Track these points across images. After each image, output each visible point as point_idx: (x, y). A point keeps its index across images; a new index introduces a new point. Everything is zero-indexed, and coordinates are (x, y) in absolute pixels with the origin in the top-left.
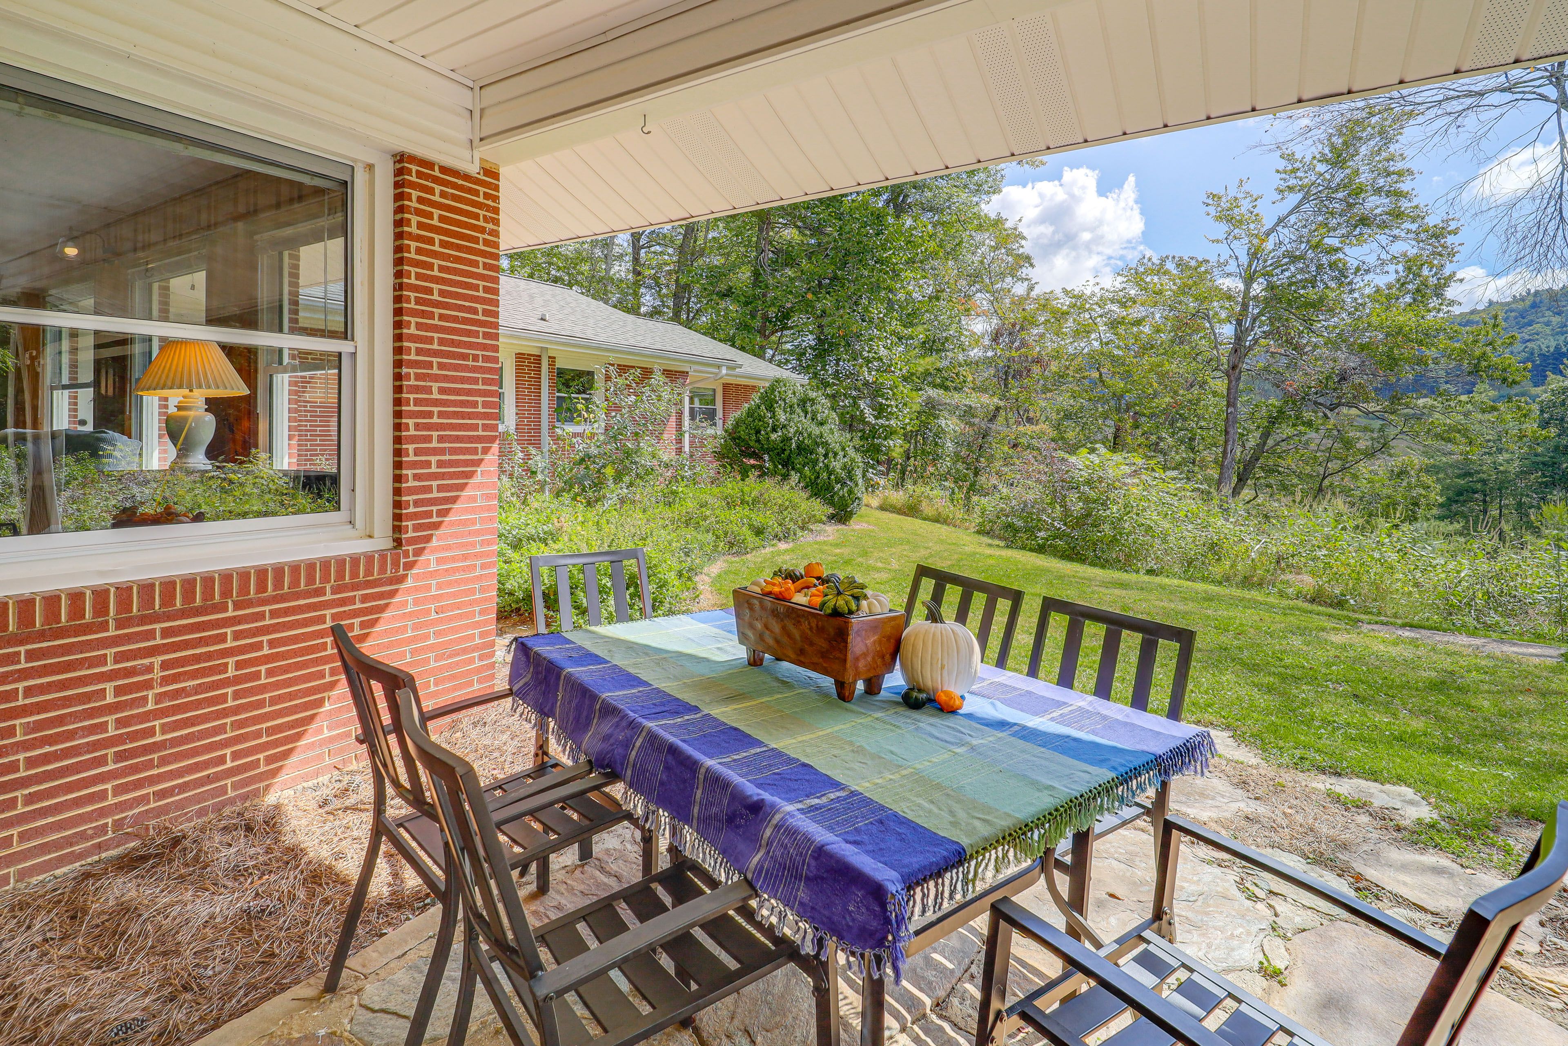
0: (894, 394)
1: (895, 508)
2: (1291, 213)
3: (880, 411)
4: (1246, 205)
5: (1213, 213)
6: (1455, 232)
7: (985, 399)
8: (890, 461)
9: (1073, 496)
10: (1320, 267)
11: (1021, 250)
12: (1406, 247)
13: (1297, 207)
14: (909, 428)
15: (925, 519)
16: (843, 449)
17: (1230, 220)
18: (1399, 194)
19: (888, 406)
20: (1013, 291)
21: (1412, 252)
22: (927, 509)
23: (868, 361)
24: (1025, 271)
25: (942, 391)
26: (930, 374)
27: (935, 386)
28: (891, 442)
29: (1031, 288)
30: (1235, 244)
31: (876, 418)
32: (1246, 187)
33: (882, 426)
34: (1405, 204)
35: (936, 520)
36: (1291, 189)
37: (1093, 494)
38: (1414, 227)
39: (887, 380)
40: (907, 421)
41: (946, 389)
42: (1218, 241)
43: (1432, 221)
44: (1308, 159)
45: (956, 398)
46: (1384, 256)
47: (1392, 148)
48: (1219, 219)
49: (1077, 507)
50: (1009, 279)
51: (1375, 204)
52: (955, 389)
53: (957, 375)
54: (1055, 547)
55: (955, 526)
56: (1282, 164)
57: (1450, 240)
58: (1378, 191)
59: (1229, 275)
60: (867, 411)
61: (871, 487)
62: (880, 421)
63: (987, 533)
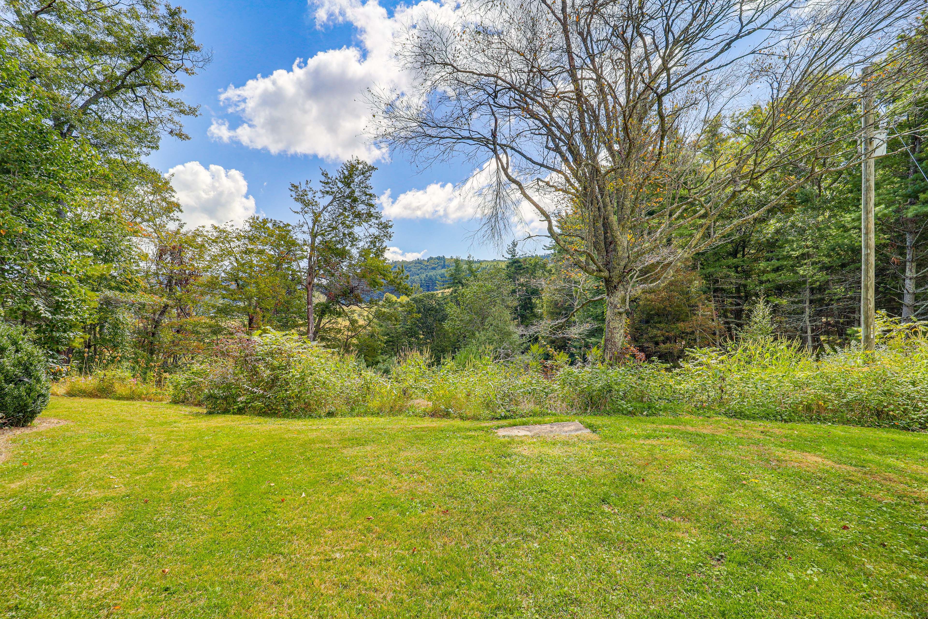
0: (71, 292)
1: (85, 392)
2: (329, 205)
3: (57, 308)
4: (310, 195)
5: (294, 196)
6: (391, 227)
7: (156, 298)
8: (71, 350)
9: (261, 366)
10: (344, 234)
11: (173, 199)
12: (374, 231)
13: (331, 202)
14: (89, 322)
15: (119, 399)
16: (15, 343)
17: (303, 202)
18: (372, 206)
19: (66, 303)
20: (167, 226)
21: (377, 234)
22: (120, 389)
23: (40, 262)
24: (176, 214)
25: (117, 293)
26: (106, 279)
27: (111, 288)
28: (71, 334)
29: (181, 226)
30: (306, 216)
31: (53, 314)
32: (310, 185)
33: (61, 320)
34: (373, 211)
35: (131, 397)
36: (327, 192)
37: (276, 363)
38: (377, 222)
39: (62, 280)
40: (86, 316)
41: (121, 290)
42: (297, 213)
43: (383, 220)
44: (334, 178)
45: (132, 297)
46: (367, 234)
47: (368, 182)
48: (296, 200)
49: (266, 374)
50: (164, 218)
51: (361, 208)
52: (129, 291)
53: (130, 280)
54: (254, 408)
55: (150, 400)
56: (323, 179)
57: (390, 230)
58: (363, 202)
59: (304, 232)
60: (42, 308)
61: (56, 376)
62: (58, 317)
63: (184, 401)
